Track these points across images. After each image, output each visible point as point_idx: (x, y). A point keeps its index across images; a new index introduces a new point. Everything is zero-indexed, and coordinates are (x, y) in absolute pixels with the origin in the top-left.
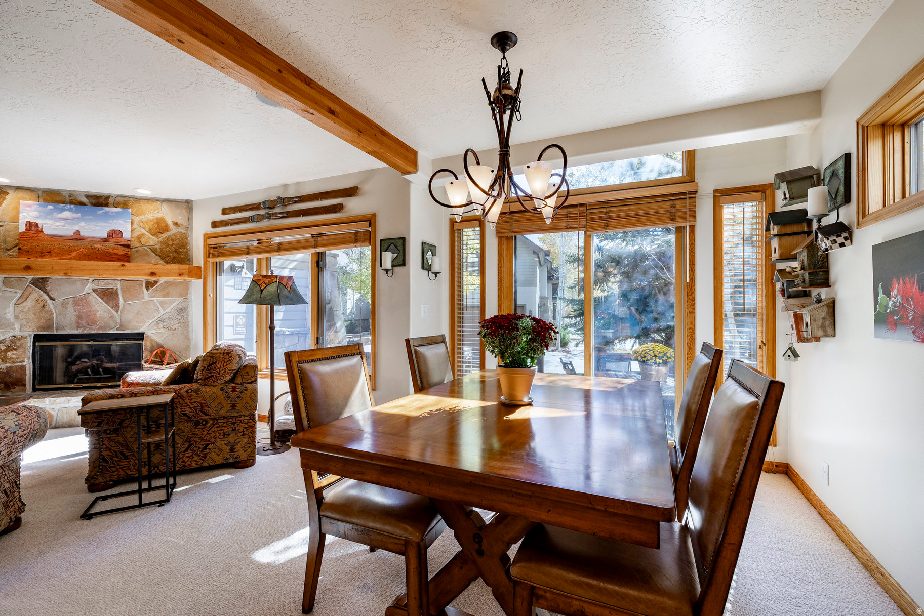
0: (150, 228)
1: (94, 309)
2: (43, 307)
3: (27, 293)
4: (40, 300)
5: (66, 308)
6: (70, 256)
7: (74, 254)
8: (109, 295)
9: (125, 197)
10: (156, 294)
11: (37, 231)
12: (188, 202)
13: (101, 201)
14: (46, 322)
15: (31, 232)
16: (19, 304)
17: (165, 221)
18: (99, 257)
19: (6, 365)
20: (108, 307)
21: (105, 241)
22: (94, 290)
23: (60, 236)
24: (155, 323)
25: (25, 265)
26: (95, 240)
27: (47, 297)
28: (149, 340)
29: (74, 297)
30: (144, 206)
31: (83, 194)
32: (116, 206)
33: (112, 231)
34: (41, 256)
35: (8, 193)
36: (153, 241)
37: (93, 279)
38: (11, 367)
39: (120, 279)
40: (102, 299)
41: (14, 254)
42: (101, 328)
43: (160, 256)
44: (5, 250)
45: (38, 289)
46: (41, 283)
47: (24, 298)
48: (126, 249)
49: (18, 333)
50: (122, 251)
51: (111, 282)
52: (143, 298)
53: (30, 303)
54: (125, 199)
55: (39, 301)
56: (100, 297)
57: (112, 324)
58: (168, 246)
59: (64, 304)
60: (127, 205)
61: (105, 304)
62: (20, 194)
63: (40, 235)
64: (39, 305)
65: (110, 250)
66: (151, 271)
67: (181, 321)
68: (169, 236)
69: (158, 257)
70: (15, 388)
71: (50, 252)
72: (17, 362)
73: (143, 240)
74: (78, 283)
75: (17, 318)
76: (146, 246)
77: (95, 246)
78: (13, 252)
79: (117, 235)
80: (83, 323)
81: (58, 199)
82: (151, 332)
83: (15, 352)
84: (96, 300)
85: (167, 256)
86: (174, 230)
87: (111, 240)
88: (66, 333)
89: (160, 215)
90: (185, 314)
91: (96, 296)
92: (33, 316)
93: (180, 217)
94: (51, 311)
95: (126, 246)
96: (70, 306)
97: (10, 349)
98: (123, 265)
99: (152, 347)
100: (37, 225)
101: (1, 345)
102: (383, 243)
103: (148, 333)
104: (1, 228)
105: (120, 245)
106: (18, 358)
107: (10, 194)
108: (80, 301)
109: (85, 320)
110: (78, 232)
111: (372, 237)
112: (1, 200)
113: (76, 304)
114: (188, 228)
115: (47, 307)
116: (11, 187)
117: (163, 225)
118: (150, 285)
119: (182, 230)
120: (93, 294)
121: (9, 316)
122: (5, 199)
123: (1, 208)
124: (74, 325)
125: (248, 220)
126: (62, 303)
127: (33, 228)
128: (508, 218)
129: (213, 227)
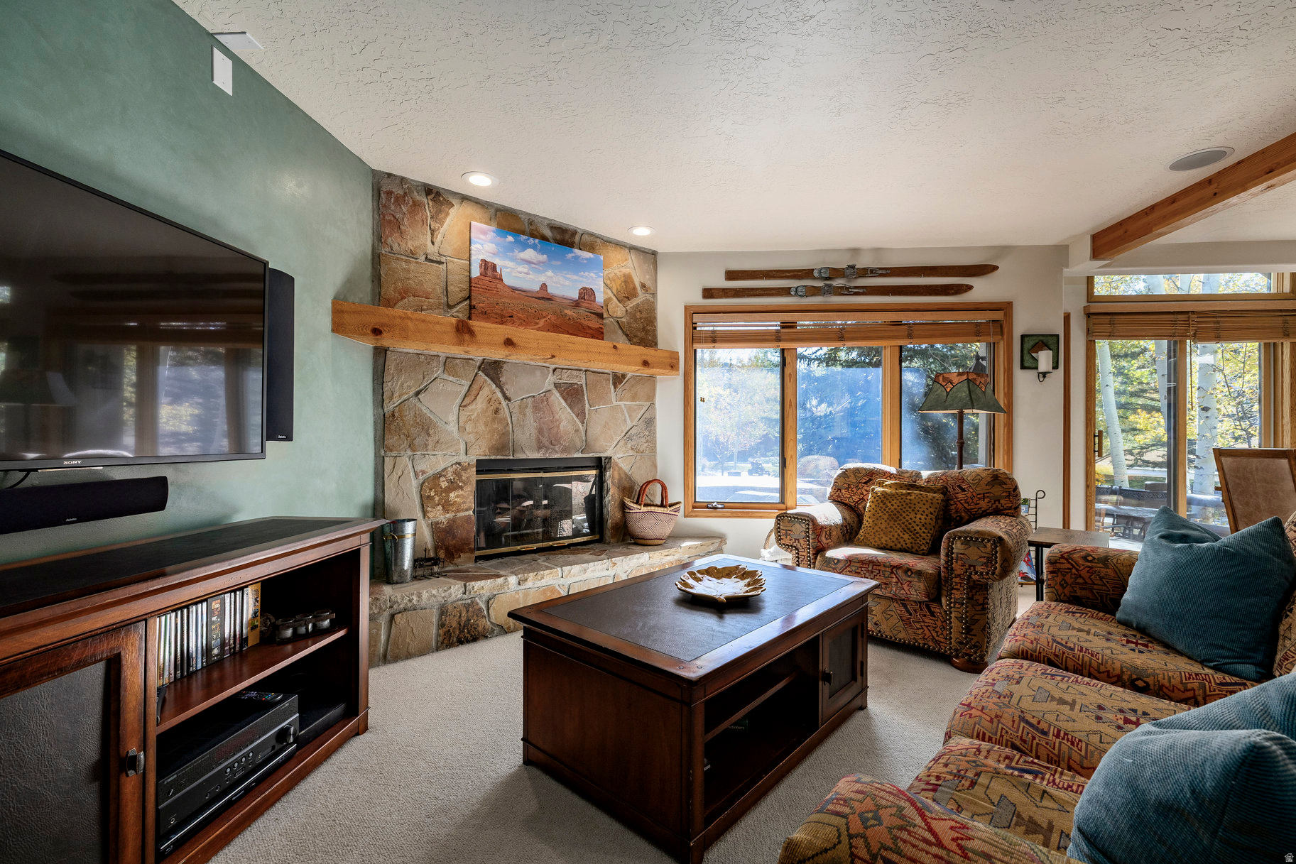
0: (617, 289)
1: (557, 417)
2: (497, 411)
3: (476, 386)
4: (493, 399)
5: (524, 415)
6: (537, 326)
7: (542, 322)
8: (572, 394)
9: (591, 235)
10: (625, 395)
11: (495, 277)
12: (654, 253)
13: (567, 237)
14: (500, 438)
15: (487, 278)
16: (465, 406)
17: (632, 281)
18: (570, 332)
19: (448, 515)
20: (572, 414)
21: (576, 304)
22: (556, 386)
23: (524, 291)
24: (623, 442)
25: (506, 336)
26: (565, 301)
27: (499, 395)
28: (617, 468)
29: (534, 396)
30: (614, 254)
31: (546, 222)
32: (581, 248)
33: (584, 289)
34: (502, 323)
35: (453, 205)
36: (618, 310)
37: (554, 366)
38: (454, 520)
39: (584, 369)
40: (566, 400)
42: (565, 450)
43: (627, 335)
44: (446, 307)
45: (489, 381)
46: (493, 369)
47: (471, 393)
48: (600, 321)
49: (463, 458)
50: (594, 323)
51: (574, 373)
52: (611, 402)
53: (480, 405)
54: (592, 239)
55: (492, 401)
56: (563, 398)
57: (578, 444)
58: (636, 320)
59: (522, 409)
60: (593, 248)
61: (569, 410)
62: (468, 209)
63: (499, 286)
64: (491, 408)
65: (583, 321)
66: (645, 358)
67: (649, 438)
68: (638, 305)
69: (624, 337)
70: (460, 556)
71: (512, 317)
72: (463, 510)
73: (611, 308)
74: (538, 373)
75: (461, 429)
76: (613, 318)
77: (566, 311)
78: (458, 311)
79: (590, 296)
80: (544, 440)
81: (516, 226)
82: (619, 456)
83: (460, 492)
84: (557, 399)
85: (636, 336)
86: (642, 297)
87: (583, 304)
88: (524, 457)
89: (627, 271)
90: (652, 428)
91: (558, 395)
92: (483, 427)
93: (647, 277)
94: (505, 419)
95: (600, 316)
96: (529, 411)
97: (453, 486)
98: (615, 347)
99: (620, 479)
100: (494, 267)
101: (442, 479)
102: (1026, 339)
103: (615, 458)
104: (441, 266)
105: (591, 313)
106: (464, 502)
107: (455, 207)
108: (541, 403)
109: (547, 435)
110: (544, 287)
111: (1005, 330)
112: (441, 216)
113: (536, 408)
114: (654, 295)
115: (501, 411)
116: (455, 194)
117: (631, 286)
118: (618, 379)
119: (649, 297)
120: (555, 391)
121: (453, 428)
122: (448, 214)
123: (442, 230)
124: (534, 444)
125: (785, 292)
126: (520, 406)
127: (489, 273)
128: (1106, 319)
129: (704, 297)
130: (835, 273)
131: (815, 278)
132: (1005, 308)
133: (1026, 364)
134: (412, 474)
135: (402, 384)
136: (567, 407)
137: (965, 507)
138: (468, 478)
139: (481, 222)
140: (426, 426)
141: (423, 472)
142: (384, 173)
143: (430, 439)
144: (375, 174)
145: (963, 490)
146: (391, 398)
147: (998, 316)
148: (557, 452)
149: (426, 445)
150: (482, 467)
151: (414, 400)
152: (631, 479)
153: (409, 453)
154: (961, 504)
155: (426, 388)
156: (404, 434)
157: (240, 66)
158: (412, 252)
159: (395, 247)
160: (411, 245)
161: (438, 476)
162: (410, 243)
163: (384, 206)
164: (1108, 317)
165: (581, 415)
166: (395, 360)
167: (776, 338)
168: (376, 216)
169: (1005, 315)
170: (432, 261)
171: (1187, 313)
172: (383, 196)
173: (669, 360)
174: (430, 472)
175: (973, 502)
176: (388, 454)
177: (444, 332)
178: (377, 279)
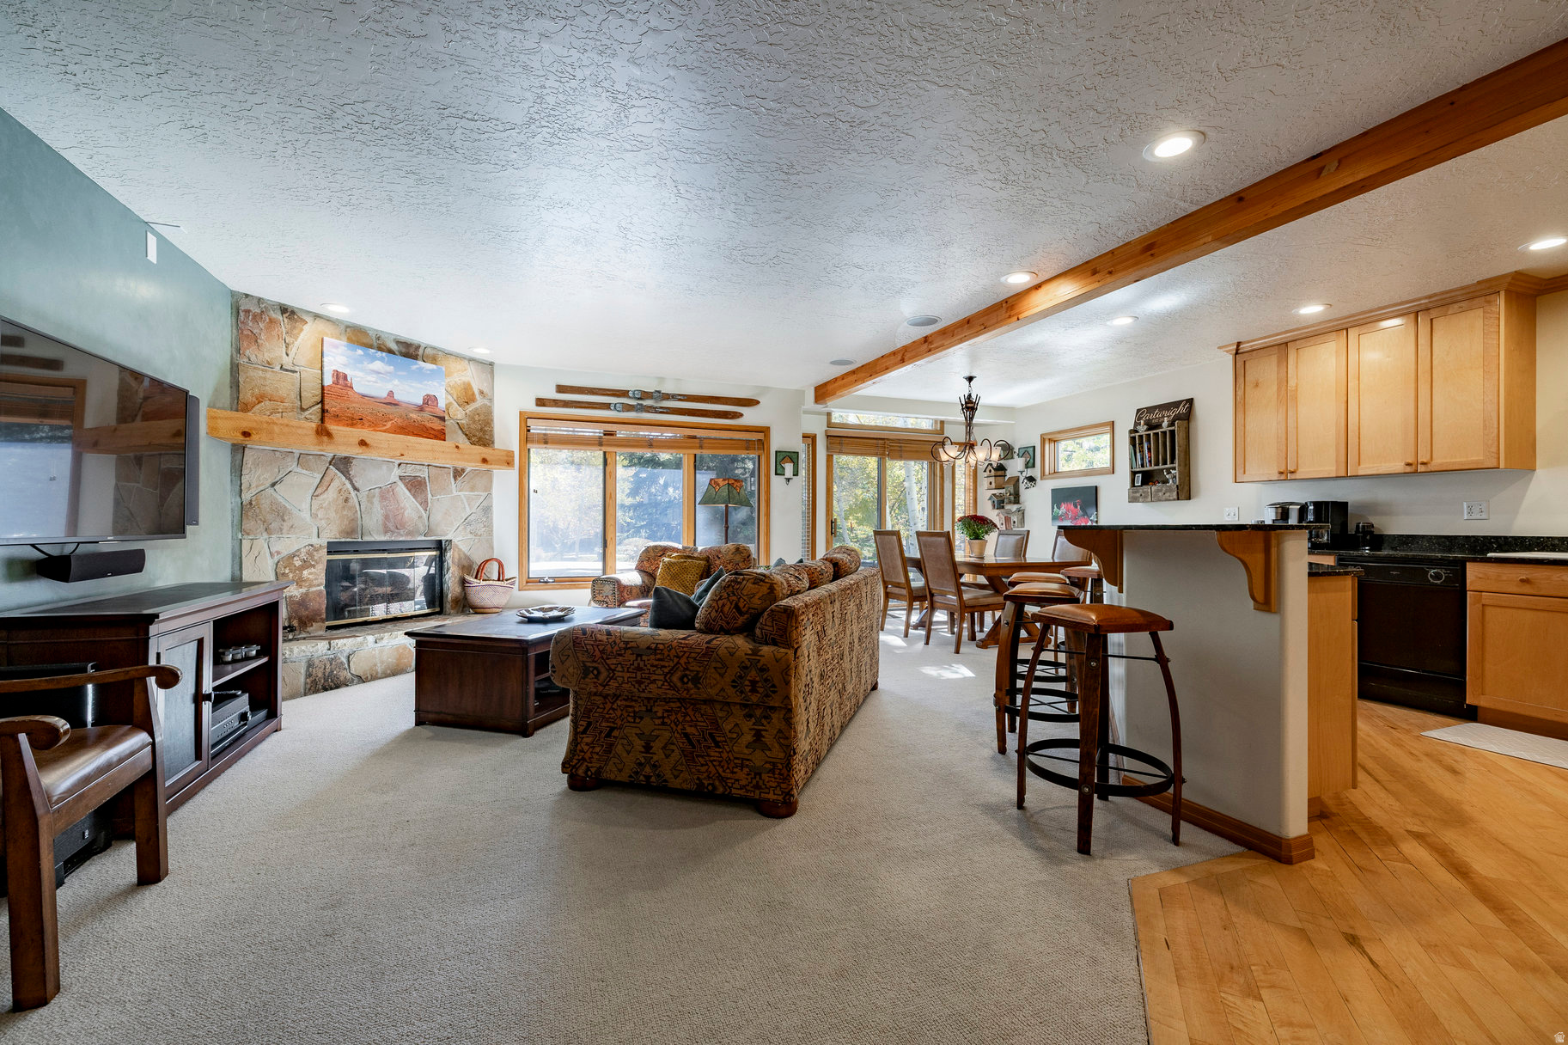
0: (458, 395)
1: (402, 505)
2: (346, 500)
3: (327, 479)
4: (343, 490)
5: (372, 503)
6: (385, 428)
7: (389, 425)
8: (416, 485)
9: (434, 348)
10: (463, 486)
11: (346, 386)
12: (491, 364)
13: (412, 350)
14: (349, 523)
15: (339, 386)
16: (317, 496)
17: (471, 388)
18: (415, 432)
19: (300, 590)
20: (416, 503)
21: (421, 409)
22: (401, 478)
23: (373, 397)
24: (463, 527)
26: (410, 406)
27: (349, 486)
28: (457, 550)
29: (380, 487)
30: (455, 365)
31: (393, 337)
32: (425, 359)
33: (428, 395)
34: (352, 425)
35: (307, 322)
36: (459, 413)
37: (399, 462)
38: (307, 594)
39: (430, 464)
40: (410, 491)
41: (313, 417)
42: (409, 533)
43: (466, 435)
44: (299, 411)
45: (339, 474)
46: (343, 464)
47: (323, 484)
48: (442, 423)
49: (315, 541)
50: (437, 425)
51: (418, 467)
52: (452, 492)
53: (331, 495)
54: (434, 352)
56: (408, 488)
57: (421, 528)
58: (474, 422)
59: (370, 498)
60: (436, 360)
61: (413, 499)
62: (320, 326)
63: (350, 393)
64: (341, 497)
65: (426, 423)
66: (482, 455)
67: (486, 524)
68: (476, 409)
69: (464, 436)
70: (312, 625)
71: (362, 419)
72: (315, 586)
73: (452, 411)
74: (384, 467)
75: (314, 516)
76: (453, 420)
77: (411, 415)
78: (311, 414)
79: (433, 402)
80: (391, 526)
81: (365, 341)
82: (458, 539)
83: (313, 570)
84: (402, 489)
85: (474, 436)
86: (479, 402)
87: (427, 409)
88: (373, 540)
89: (466, 379)
90: (489, 514)
91: (403, 486)
92: (334, 513)
93: (485, 384)
94: (355, 507)
95: (443, 419)
96: (376, 501)
97: (306, 564)
98: (457, 447)
99: (460, 559)
100: (345, 377)
101: (295, 559)
102: (778, 454)
103: (455, 541)
104: (295, 374)
105: (436, 417)
106: (316, 579)
107: (309, 324)
108: (386, 493)
109: (392, 521)
110: (391, 393)
111: (765, 447)
112: (295, 332)
113: (383, 498)
114: (491, 400)
115: (351, 501)
116: (308, 312)
117: (470, 393)
118: (458, 473)
119: (486, 402)
120: (400, 483)
121: (306, 515)
122: (302, 330)
123: (296, 344)
124: (381, 528)
125: (607, 406)
126: (368, 496)
127: (341, 382)
128: (838, 439)
129: (537, 405)
130: (645, 395)
131: (630, 397)
132: (765, 431)
133: (778, 472)
134: (268, 554)
135: (259, 477)
136: (412, 497)
138: (320, 558)
139: (332, 337)
140: (281, 513)
141: (278, 553)
142: (241, 293)
143: (285, 524)
144: (233, 294)
145: (719, 558)
146: (249, 488)
147: (760, 436)
148: (402, 535)
149: (281, 529)
150: (333, 548)
151: (271, 491)
152: (469, 559)
153: (265, 535)
155: (281, 480)
156: (261, 519)
158: (268, 363)
159: (253, 358)
160: (267, 356)
161: (292, 556)
162: (266, 355)
163: (243, 323)
164: (839, 439)
165: (424, 503)
166: (253, 455)
167: (600, 443)
168: (234, 331)
169: (765, 436)
170: (287, 370)
171: (883, 439)
172: (242, 314)
173: (506, 458)
174: (285, 553)
176: (245, 537)
177: (306, 435)
178: (235, 385)
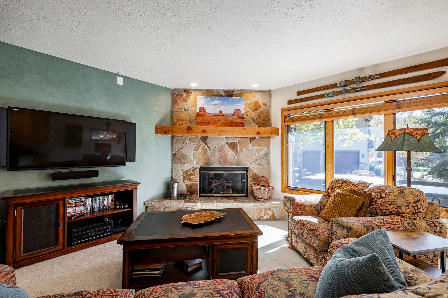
0: (252, 107)
1: (227, 153)
2: (205, 152)
3: (199, 145)
4: (204, 148)
5: (215, 153)
6: (218, 124)
7: (219, 123)
8: (233, 145)
9: (240, 90)
10: (255, 145)
11: (204, 111)
12: (270, 91)
13: (230, 93)
14: (206, 160)
15: (201, 112)
16: (195, 151)
17: (259, 103)
18: (230, 125)
19: (190, 183)
20: (233, 152)
21: (233, 115)
22: (227, 143)
23: (213, 114)
24: (254, 162)
25: (203, 130)
26: (228, 115)
27: (207, 147)
28: (251, 171)
29: (218, 147)
30: (249, 95)
31: (223, 90)
32: (236, 96)
33: (236, 110)
34: (206, 125)
35: (192, 93)
36: (253, 114)
37: (226, 137)
38: (192, 184)
39: (238, 137)
40: (230, 148)
41: (194, 124)
42: (230, 164)
43: (256, 123)
44: (190, 122)
45: (203, 143)
46: (204, 140)
47: (197, 147)
48: (242, 120)
49: (195, 166)
50: (240, 121)
51: (234, 138)
52: (249, 148)
53: (200, 150)
54: (241, 92)
55: (204, 150)
56: (229, 147)
57: (235, 162)
58: (260, 117)
59: (214, 151)
60: (241, 95)
61: (231, 151)
62: (197, 93)
63: (205, 114)
64: (204, 151)
65: (235, 121)
66: (258, 131)
67: (266, 160)
68: (261, 111)
69: (255, 124)
70: (194, 195)
71: (209, 123)
72: (195, 181)
73: (249, 114)
74: (220, 139)
75: (195, 158)
76: (250, 118)
77: (229, 118)
78: (193, 123)
79: (238, 112)
80: (222, 161)
81: (212, 94)
82: (252, 167)
83: (194, 176)
84: (227, 148)
85: (260, 123)
86: (263, 108)
87: (235, 115)
88: (215, 166)
89: (256, 100)
90: (268, 157)
91: (227, 146)
92: (201, 157)
93: (266, 100)
94: (208, 154)
95: (243, 118)
96: (216, 152)
97: (192, 174)
98: (244, 129)
99: (253, 175)
100: (204, 108)
101: (188, 172)
103: (251, 167)
104: (189, 111)
105: (239, 117)
106: (195, 179)
107: (193, 93)
108: (220, 149)
109: (223, 159)
110: (221, 111)
112: (188, 97)
113: (219, 151)
114: (270, 106)
115: (207, 152)
116: (192, 89)
117: (258, 105)
118: (252, 139)
119: (267, 108)
120: (226, 145)
121: (192, 157)
122: (190, 96)
123: (189, 101)
124: (218, 162)
125: (323, 96)
126: (213, 150)
127: (202, 110)
129: (288, 104)
130: (349, 83)
131: (338, 87)
134: (180, 170)
135: (178, 145)
136: (231, 150)
137: (380, 207)
138: (196, 172)
139: (200, 96)
140: (184, 157)
141: (184, 170)
142: (173, 89)
143: (185, 160)
144: (172, 90)
146: (175, 149)
148: (226, 165)
149: (184, 162)
150: (201, 169)
151: (181, 150)
152: (257, 175)
153: (180, 164)
154: (378, 205)
155: (184, 146)
156: (178, 159)
157: (125, 78)
158: (180, 109)
159: (176, 108)
160: (180, 107)
161: (188, 171)
162: (180, 106)
163: (173, 98)
165: (236, 152)
166: (176, 139)
167: (320, 117)
168: (172, 101)
170: (186, 110)
172: (173, 95)
173: (270, 131)
174: (185, 170)
175: (384, 205)
176: (175, 164)
177: (184, 130)
178: (172, 117)
